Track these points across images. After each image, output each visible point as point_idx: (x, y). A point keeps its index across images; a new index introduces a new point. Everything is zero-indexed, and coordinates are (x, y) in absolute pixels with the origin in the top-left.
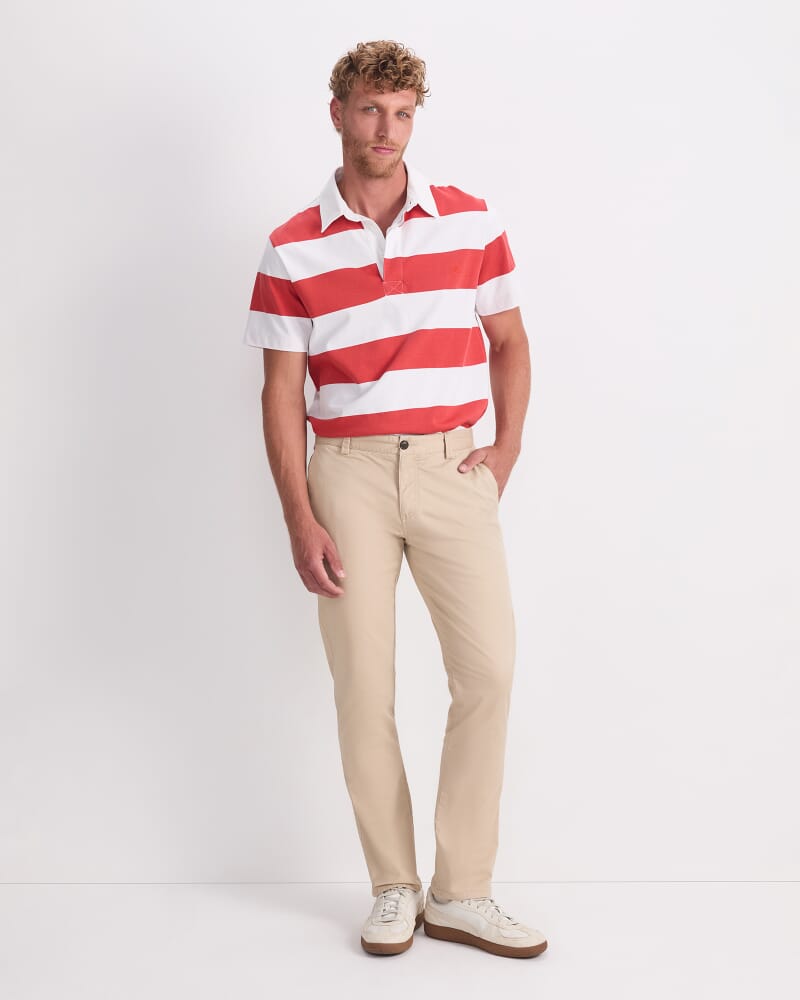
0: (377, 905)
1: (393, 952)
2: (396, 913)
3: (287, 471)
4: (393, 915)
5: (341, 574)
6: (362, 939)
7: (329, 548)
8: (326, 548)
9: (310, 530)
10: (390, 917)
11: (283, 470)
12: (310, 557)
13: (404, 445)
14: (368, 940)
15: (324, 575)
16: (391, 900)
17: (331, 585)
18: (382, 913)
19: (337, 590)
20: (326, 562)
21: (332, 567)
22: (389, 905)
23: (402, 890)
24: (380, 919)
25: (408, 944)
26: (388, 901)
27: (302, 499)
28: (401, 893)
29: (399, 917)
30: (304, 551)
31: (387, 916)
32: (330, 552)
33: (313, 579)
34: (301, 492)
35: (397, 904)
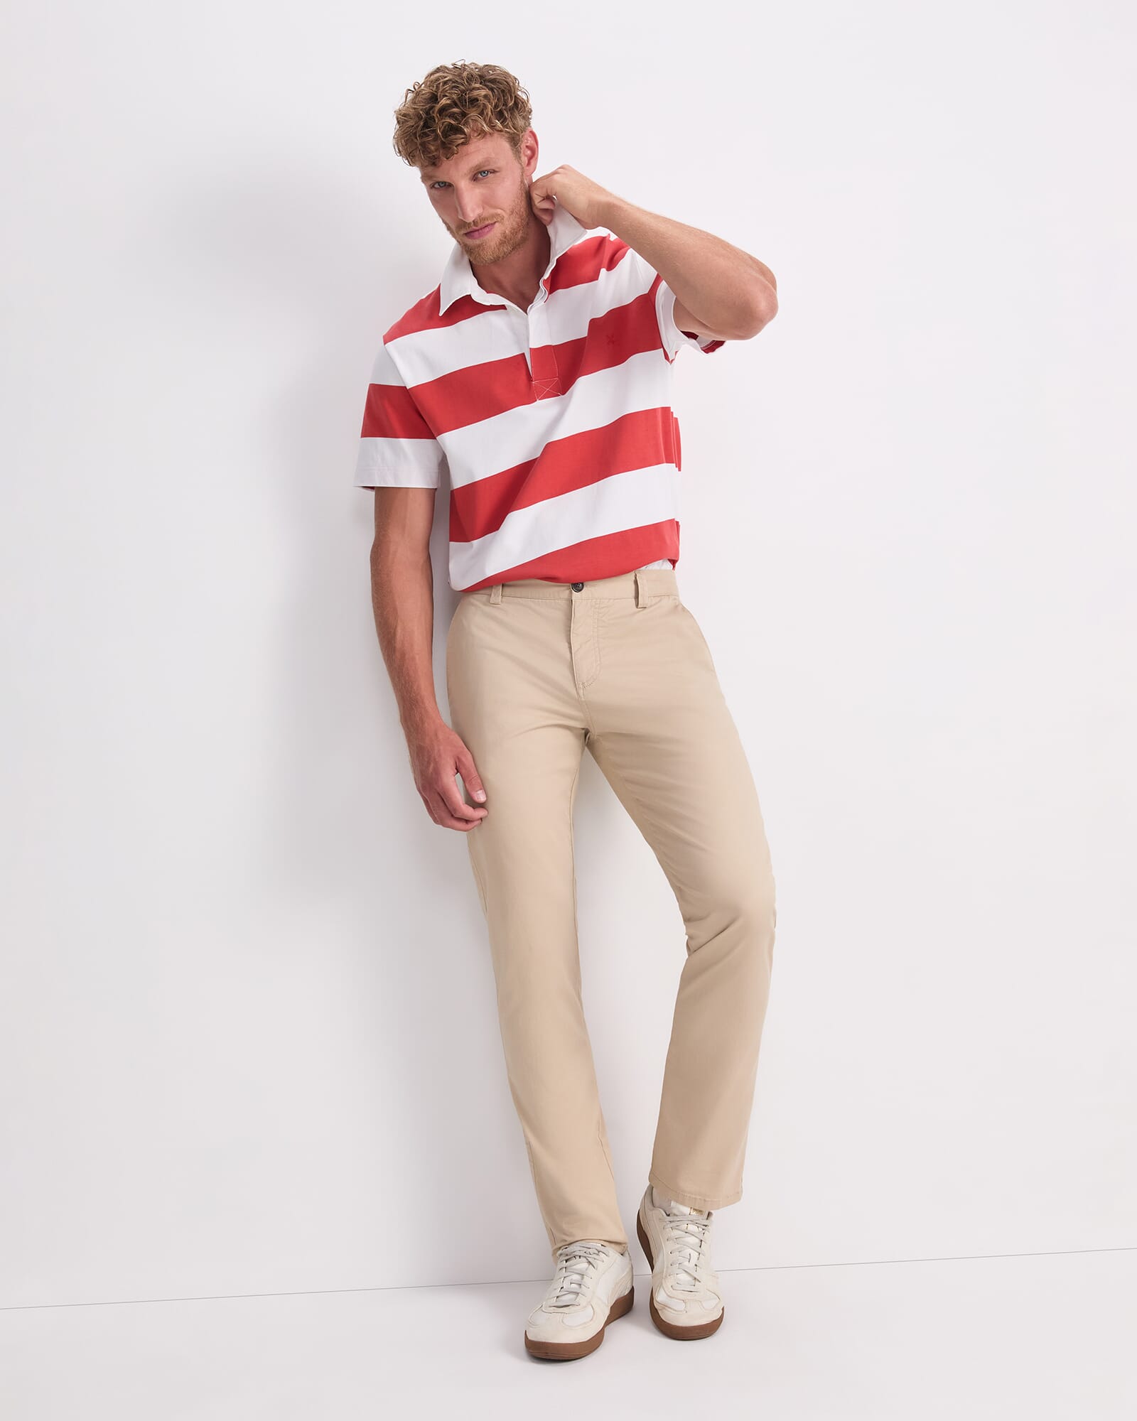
1: (566, 1357)
2: (577, 1294)
3: (403, 655)
4: (572, 1296)
5: (480, 797)
7: (463, 759)
8: (458, 758)
9: (436, 735)
10: (567, 1299)
11: (398, 654)
12: (435, 771)
13: (577, 585)
14: (530, 1337)
17: (467, 811)
18: (557, 1293)
22: (571, 1280)
24: (553, 1301)
25: (594, 1344)
26: (569, 1274)
27: (425, 692)
28: (590, 1263)
29: (581, 1299)
30: (429, 763)
31: (563, 1298)
32: (464, 765)
33: (442, 804)
34: (423, 683)
35: (583, 1278)
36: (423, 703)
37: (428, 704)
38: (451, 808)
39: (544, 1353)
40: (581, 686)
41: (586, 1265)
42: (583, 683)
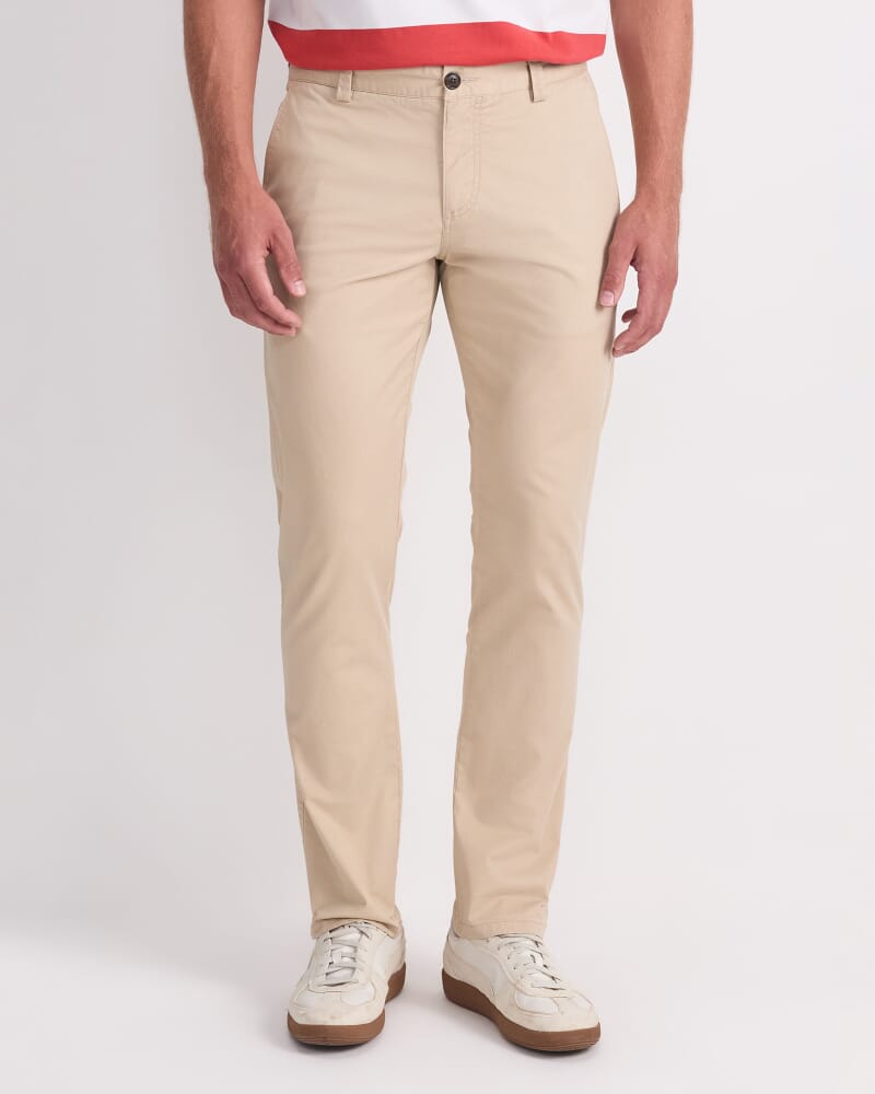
0: (316, 954)
2: (354, 969)
3: (217, 88)
4: (349, 972)
5: (298, 289)
6: (290, 1017)
7: (280, 237)
8: (275, 237)
9: (249, 201)
10: (340, 976)
11: (210, 85)
12: (241, 248)
13: (452, 82)
14: (300, 1020)
15: (265, 285)
16: (343, 943)
17: (276, 305)
18: (326, 968)
19: (288, 315)
20: (273, 265)
21: (283, 272)
22: (341, 954)
23: (363, 927)
24: (322, 980)
25: (374, 1029)
26: (338, 946)
27: (240, 142)
28: (362, 933)
29: (359, 975)
30: (233, 236)
31: (336, 974)
32: (282, 246)
33: (244, 292)
34: (238, 127)
35: (356, 951)
36: (237, 156)
37: (243, 159)
38: (255, 298)
39: (317, 1040)
40: (449, 215)
41: (358, 935)
42: (452, 213)
